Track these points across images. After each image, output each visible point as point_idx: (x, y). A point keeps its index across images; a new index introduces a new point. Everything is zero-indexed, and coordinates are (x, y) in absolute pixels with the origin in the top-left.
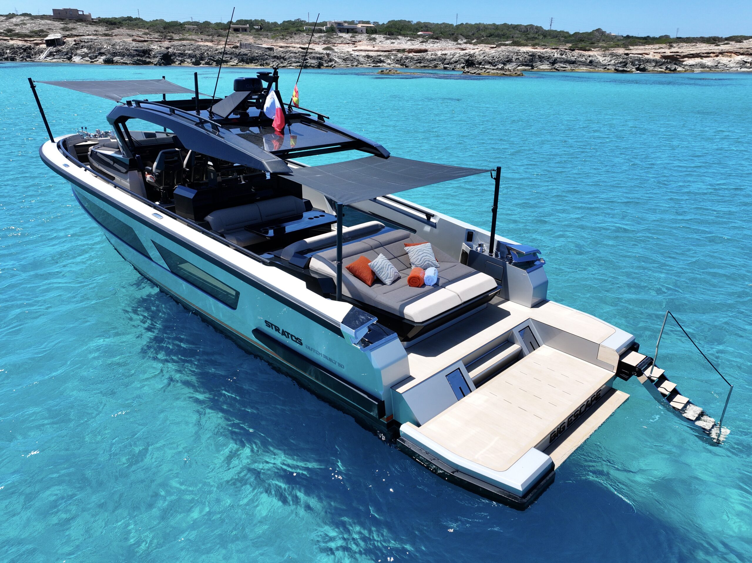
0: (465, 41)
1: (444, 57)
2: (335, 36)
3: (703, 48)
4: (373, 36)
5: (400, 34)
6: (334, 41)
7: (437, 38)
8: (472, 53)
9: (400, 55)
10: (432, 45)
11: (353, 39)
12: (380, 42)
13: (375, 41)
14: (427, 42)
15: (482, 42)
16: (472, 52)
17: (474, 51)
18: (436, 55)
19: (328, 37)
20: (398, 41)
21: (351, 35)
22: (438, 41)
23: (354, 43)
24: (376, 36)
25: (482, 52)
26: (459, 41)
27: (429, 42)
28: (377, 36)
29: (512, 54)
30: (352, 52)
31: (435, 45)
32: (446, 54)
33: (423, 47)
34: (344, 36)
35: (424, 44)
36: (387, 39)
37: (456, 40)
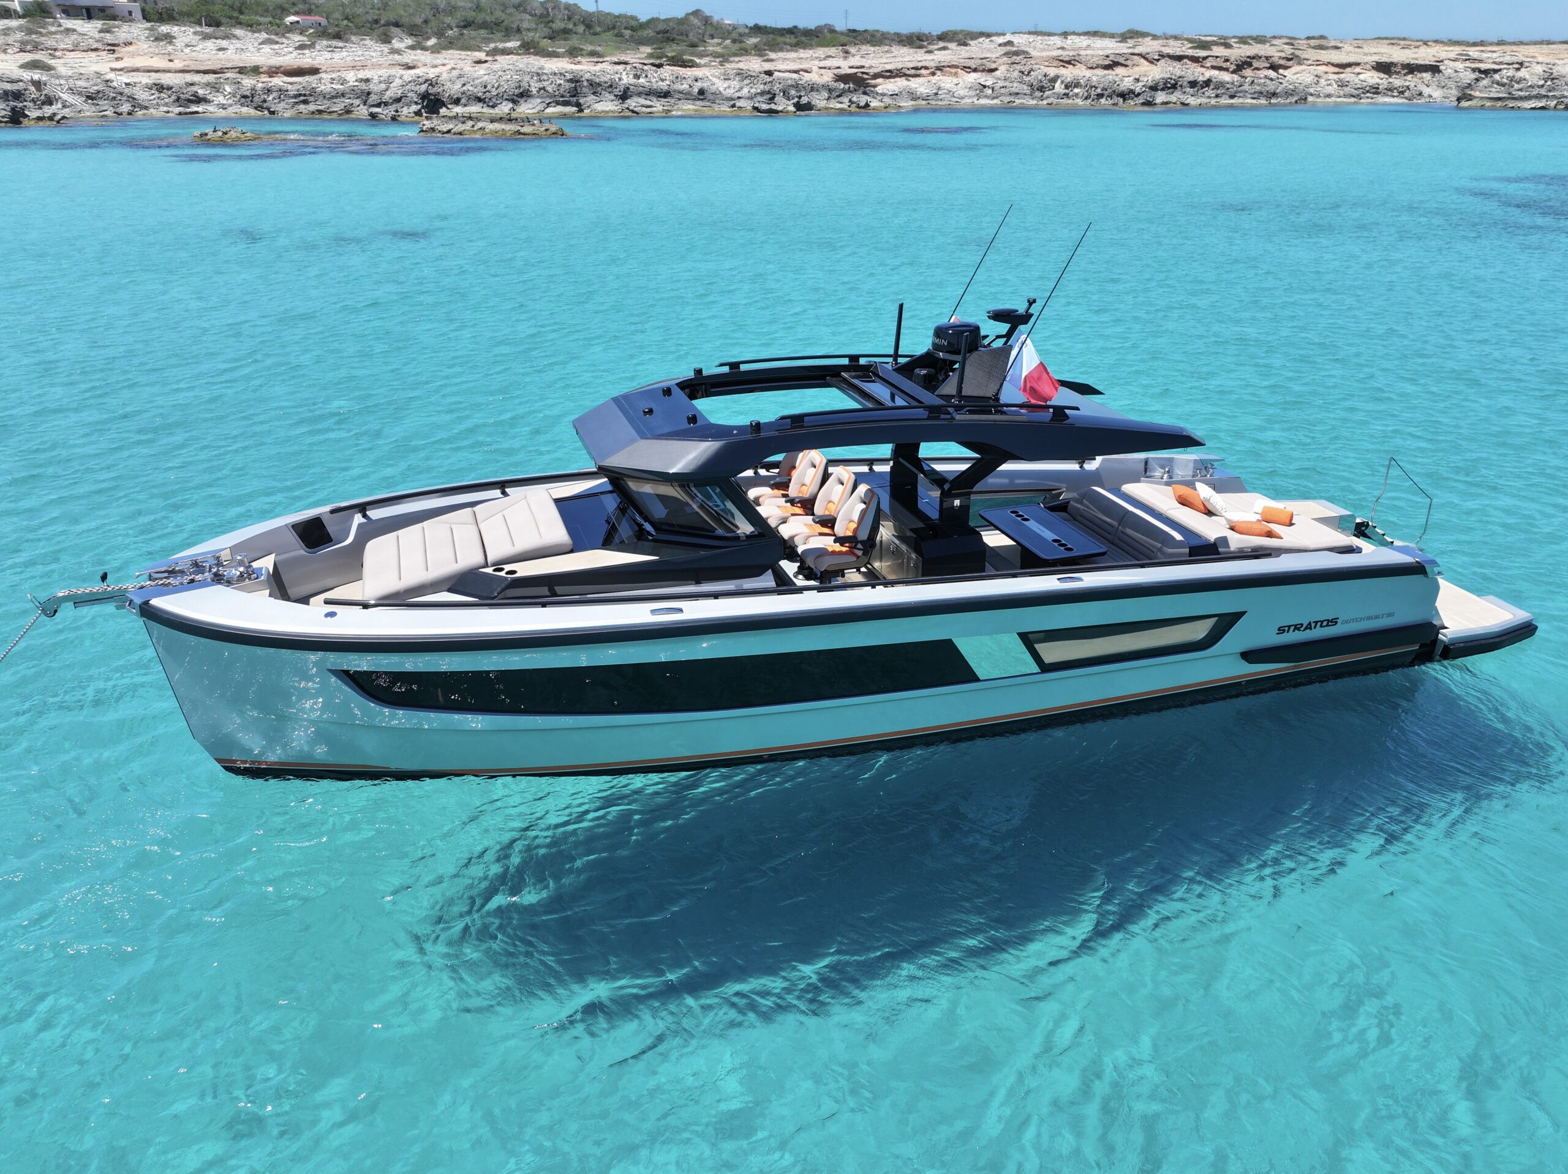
0: (409, 41)
1: (363, 86)
2: (53, 29)
3: (905, 57)
4: (164, 29)
5: (239, 24)
6: (50, 42)
7: (338, 36)
8: (431, 76)
9: (248, 82)
10: (328, 55)
11: (109, 38)
12: (187, 46)
13: (170, 43)
14: (312, 46)
15: (451, 44)
16: (432, 73)
17: (436, 71)
18: (343, 82)
19: (30, 32)
20: (238, 44)
21: (98, 24)
22: (341, 44)
23: (112, 48)
24: (174, 30)
25: (455, 73)
26: (396, 44)
27: (318, 47)
28: (176, 28)
29: (527, 78)
30: (111, 76)
31: (337, 56)
32: (367, 80)
33: (307, 59)
34: (79, 29)
35: (306, 51)
36: (206, 37)
37: (386, 39)
